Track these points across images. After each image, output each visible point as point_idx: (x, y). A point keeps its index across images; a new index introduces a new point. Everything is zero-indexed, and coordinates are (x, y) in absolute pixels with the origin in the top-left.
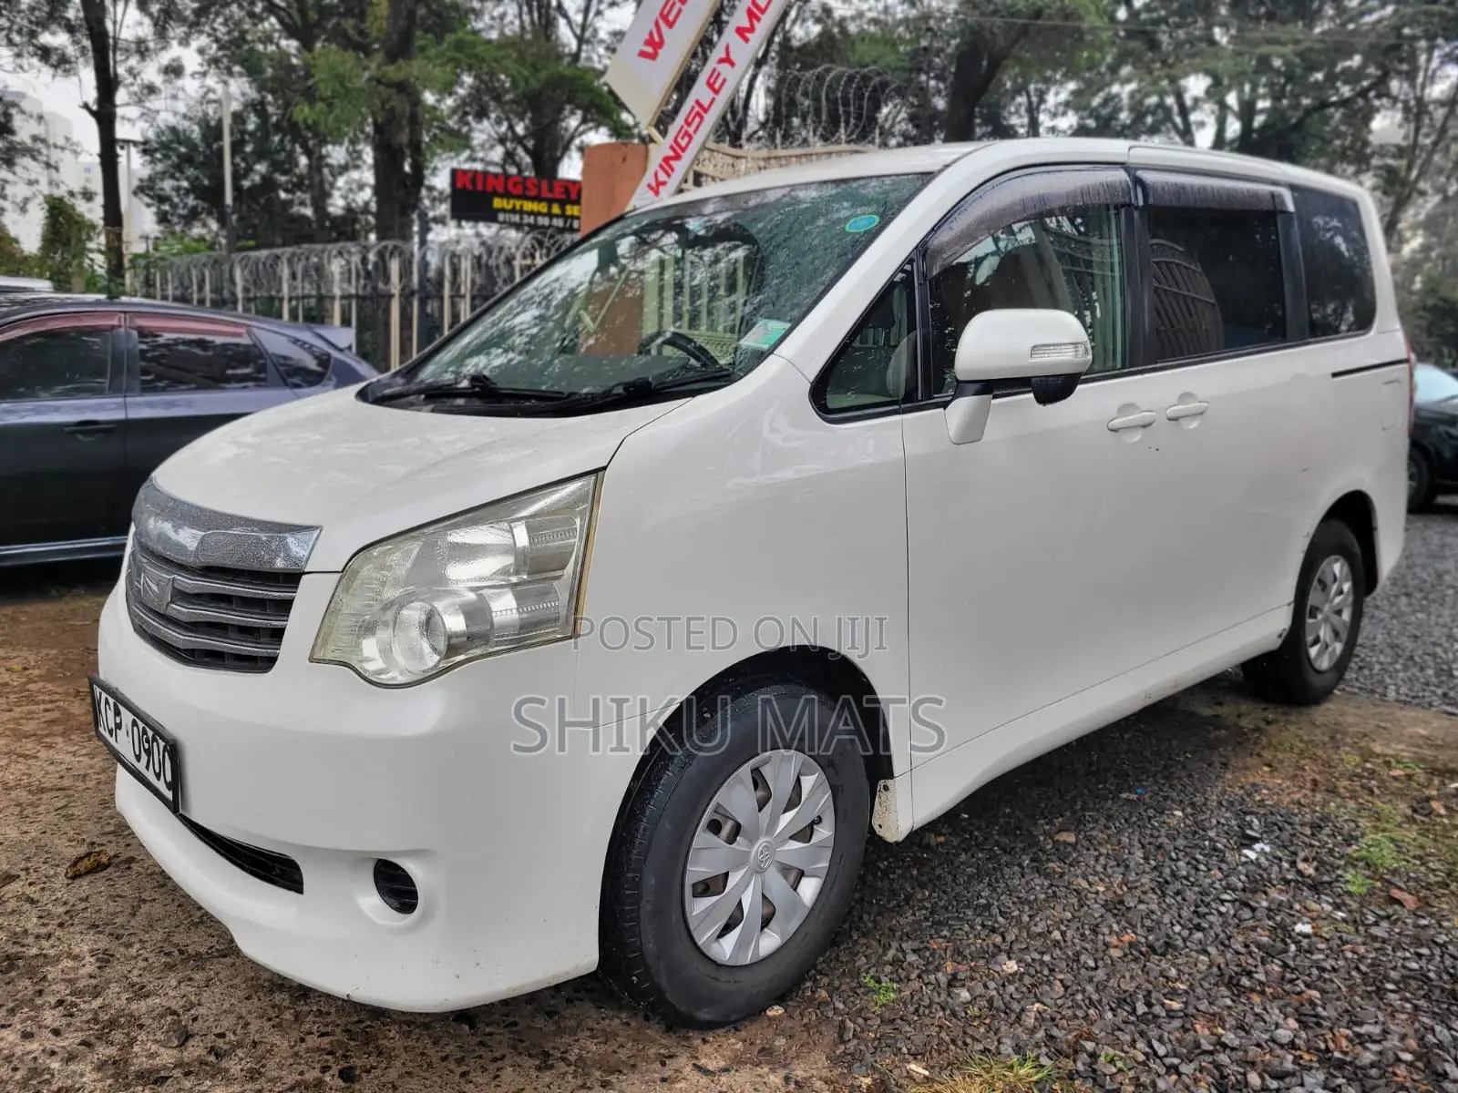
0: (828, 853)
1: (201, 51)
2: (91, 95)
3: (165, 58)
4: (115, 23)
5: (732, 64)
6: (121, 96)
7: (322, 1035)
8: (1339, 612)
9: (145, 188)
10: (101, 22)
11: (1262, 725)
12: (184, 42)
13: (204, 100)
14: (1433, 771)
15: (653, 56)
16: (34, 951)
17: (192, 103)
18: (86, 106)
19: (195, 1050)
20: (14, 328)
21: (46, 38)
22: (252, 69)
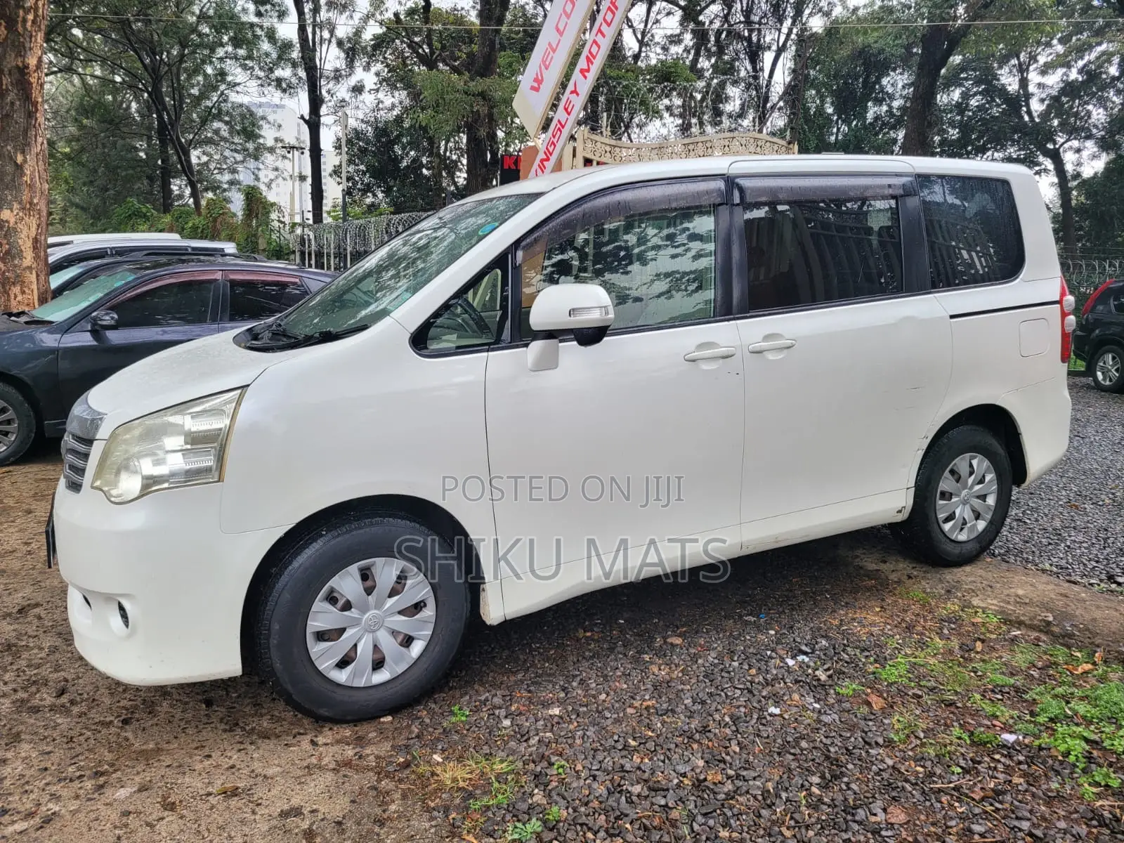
0: (432, 626)
1: (377, 74)
2: (306, 110)
3: (353, 81)
4: (320, 60)
5: (578, 94)
6: (324, 110)
7: (130, 700)
8: (983, 497)
9: (336, 172)
10: (313, 59)
11: (904, 578)
12: (367, 68)
13: (377, 108)
14: (1006, 621)
15: (537, 89)
16: (24, 643)
17: (368, 111)
18: (302, 117)
19: (64, 699)
20: (151, 283)
21: (279, 73)
22: (408, 86)
